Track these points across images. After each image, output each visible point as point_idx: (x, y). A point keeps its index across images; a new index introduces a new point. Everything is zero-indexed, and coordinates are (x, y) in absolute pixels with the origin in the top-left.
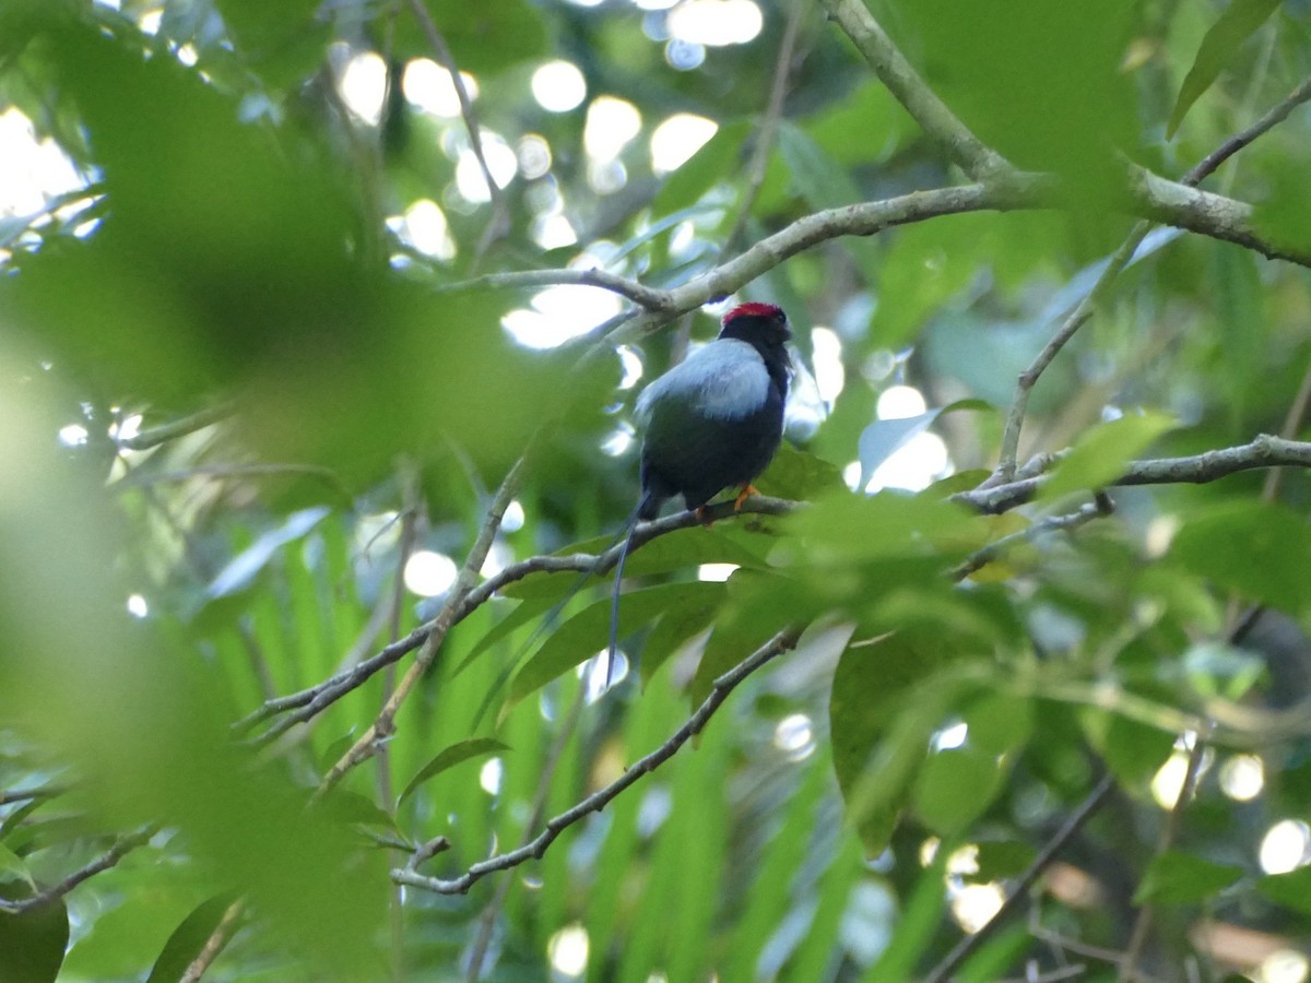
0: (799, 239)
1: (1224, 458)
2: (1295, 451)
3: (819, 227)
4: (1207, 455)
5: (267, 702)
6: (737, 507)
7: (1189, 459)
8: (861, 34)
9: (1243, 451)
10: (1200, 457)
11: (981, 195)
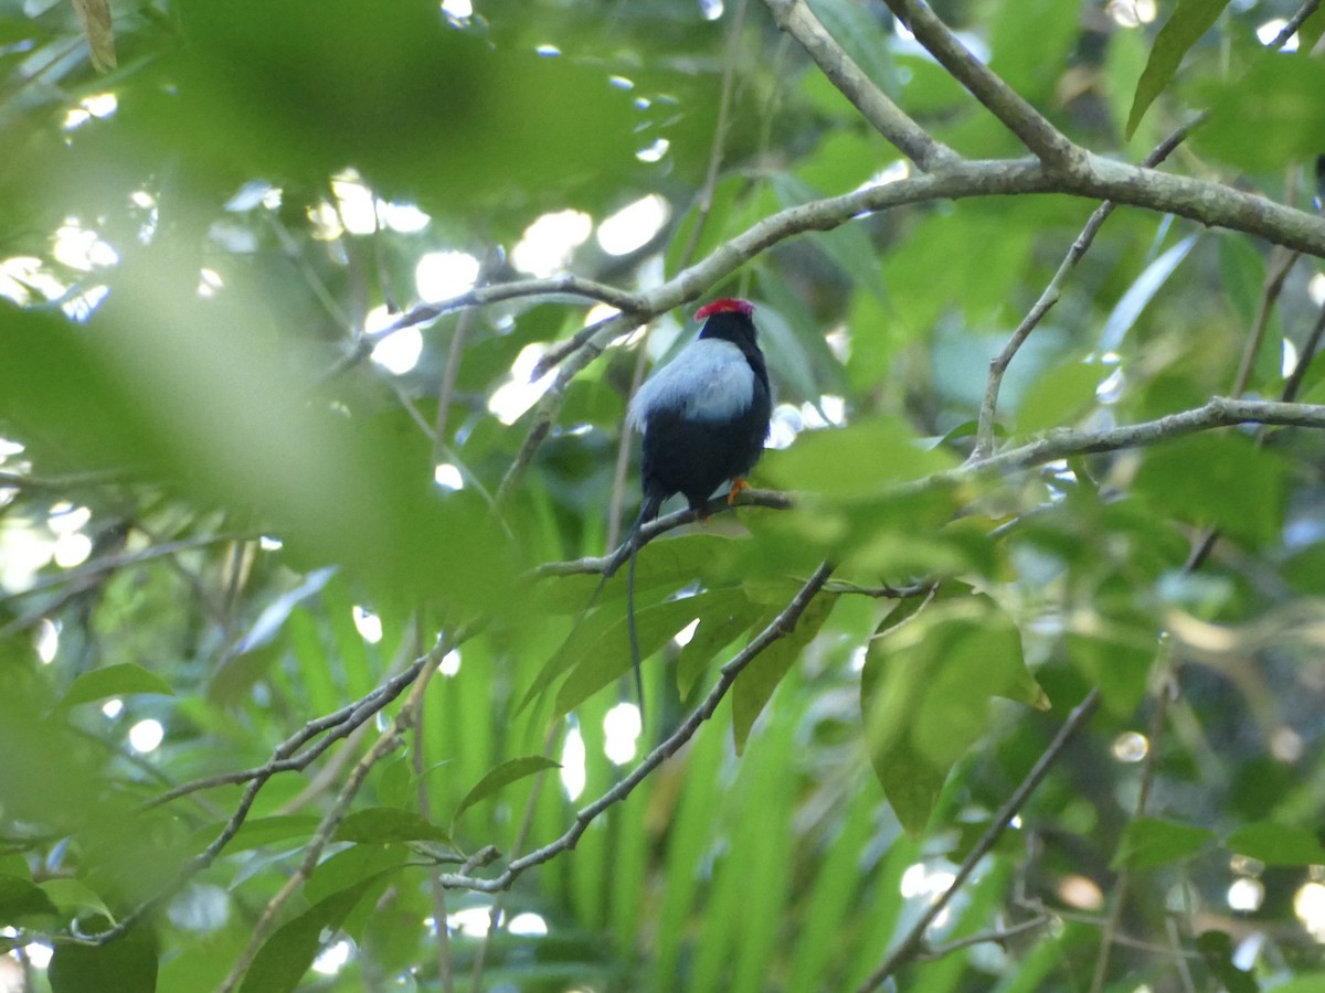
0: (764, 237)
1: (1181, 421)
2: (1247, 410)
3: (782, 224)
4: (1166, 419)
5: (309, 723)
6: (730, 500)
7: (1149, 424)
8: (812, 42)
9: (1199, 414)
10: (1159, 421)
11: (932, 186)
